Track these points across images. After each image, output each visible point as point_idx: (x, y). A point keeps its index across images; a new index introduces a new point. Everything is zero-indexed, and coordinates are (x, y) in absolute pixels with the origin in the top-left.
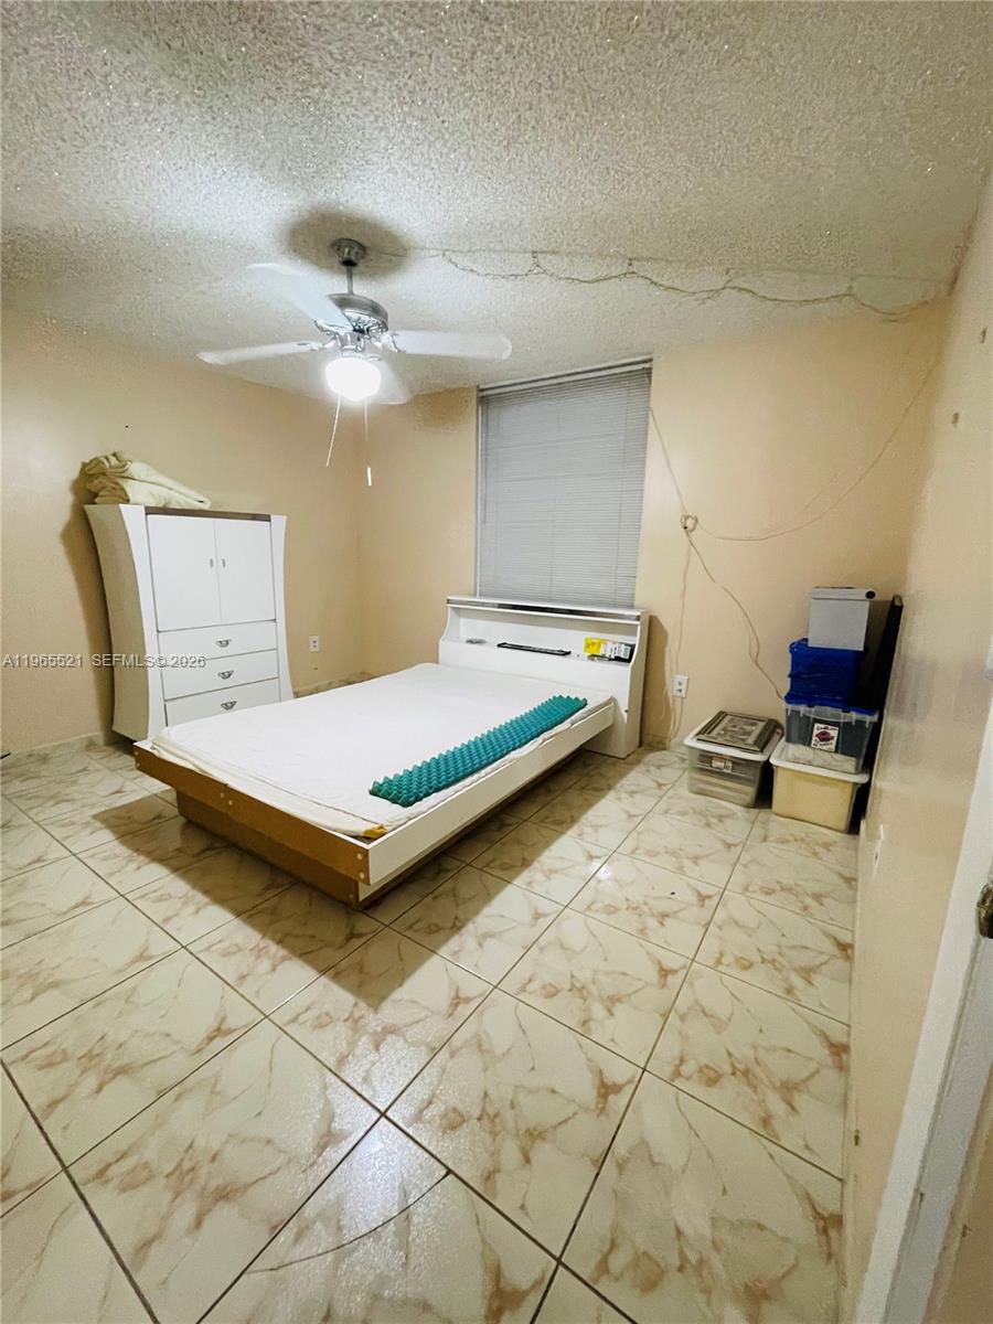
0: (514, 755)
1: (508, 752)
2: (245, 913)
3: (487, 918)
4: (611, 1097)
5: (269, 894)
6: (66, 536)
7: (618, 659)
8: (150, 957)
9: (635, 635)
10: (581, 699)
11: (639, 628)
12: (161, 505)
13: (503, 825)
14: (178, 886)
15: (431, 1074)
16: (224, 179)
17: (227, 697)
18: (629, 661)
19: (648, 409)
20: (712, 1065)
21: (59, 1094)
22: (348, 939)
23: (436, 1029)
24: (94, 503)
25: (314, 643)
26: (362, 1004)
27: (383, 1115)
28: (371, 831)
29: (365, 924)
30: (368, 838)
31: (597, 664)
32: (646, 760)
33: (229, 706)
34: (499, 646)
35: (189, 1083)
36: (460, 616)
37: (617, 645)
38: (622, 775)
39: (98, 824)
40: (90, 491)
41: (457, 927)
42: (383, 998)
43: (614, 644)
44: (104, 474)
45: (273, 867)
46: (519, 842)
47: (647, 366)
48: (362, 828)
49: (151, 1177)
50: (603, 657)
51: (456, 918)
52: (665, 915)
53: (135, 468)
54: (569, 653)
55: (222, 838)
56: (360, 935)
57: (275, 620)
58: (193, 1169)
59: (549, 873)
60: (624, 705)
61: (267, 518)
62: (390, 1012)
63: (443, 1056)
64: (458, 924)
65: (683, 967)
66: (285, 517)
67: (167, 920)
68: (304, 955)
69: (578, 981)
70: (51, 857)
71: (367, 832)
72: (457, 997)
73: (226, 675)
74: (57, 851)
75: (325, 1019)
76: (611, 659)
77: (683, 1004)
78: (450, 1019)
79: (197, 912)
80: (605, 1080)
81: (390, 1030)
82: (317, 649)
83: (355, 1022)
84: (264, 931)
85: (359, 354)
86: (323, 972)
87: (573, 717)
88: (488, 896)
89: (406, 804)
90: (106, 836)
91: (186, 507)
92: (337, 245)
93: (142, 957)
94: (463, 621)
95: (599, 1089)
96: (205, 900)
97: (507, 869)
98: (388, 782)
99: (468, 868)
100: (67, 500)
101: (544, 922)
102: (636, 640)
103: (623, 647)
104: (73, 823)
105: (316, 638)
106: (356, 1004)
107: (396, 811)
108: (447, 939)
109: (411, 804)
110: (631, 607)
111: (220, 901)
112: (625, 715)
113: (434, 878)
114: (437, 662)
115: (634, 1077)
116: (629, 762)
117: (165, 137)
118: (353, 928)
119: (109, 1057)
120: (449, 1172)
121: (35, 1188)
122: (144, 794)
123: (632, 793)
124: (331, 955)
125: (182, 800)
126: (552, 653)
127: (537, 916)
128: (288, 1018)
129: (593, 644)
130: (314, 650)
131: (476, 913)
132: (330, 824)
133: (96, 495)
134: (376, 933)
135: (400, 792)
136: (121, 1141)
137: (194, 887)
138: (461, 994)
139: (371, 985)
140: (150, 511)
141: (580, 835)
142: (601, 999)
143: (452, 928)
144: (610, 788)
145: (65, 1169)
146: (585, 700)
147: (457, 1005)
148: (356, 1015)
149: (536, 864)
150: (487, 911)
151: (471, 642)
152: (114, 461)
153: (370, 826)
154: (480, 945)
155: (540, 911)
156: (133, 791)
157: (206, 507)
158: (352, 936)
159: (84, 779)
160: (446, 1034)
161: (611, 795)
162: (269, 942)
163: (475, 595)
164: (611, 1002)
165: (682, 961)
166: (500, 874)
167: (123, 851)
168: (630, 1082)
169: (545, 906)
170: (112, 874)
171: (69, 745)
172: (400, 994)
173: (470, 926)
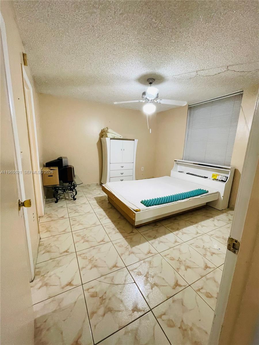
0: (179, 201)
1: (178, 200)
2: (114, 222)
3: (163, 238)
4: (178, 287)
5: (119, 219)
6: (98, 144)
7: (222, 181)
8: (96, 224)
9: (229, 174)
10: (207, 191)
11: (230, 172)
12: (113, 138)
13: (176, 219)
14: (104, 213)
15: (138, 264)
16: (125, 73)
17: (122, 178)
18: (225, 182)
19: (240, 106)
20: (211, 293)
21: (78, 241)
22: (131, 233)
23: (142, 256)
24: (102, 137)
25: (142, 169)
26: (129, 246)
27: (126, 267)
28: (137, 210)
29: (135, 231)
30: (136, 211)
31: (215, 182)
32: (228, 212)
33: (122, 180)
34: (187, 173)
35: (96, 247)
36: (178, 165)
37: (222, 177)
38: (218, 215)
39: (95, 199)
40: (102, 135)
41: (155, 238)
42: (134, 246)
43: (221, 176)
44: (105, 132)
45: (121, 215)
46: (178, 224)
47: (241, 93)
48: (136, 209)
49: (86, 259)
50: (217, 180)
51: (156, 236)
52: (214, 253)
53: (109, 130)
54: (207, 177)
55: (114, 207)
56: (133, 233)
57: (133, 163)
58: (92, 260)
59: (183, 233)
60: (222, 195)
61: (134, 140)
62: (134, 249)
63: (142, 262)
64: (156, 237)
65: (214, 268)
66: (138, 140)
67: (100, 219)
68: (121, 233)
69: (180, 259)
70: (86, 203)
71: (136, 210)
72: (149, 252)
73: (122, 174)
74: (87, 202)
75: (121, 246)
76: (220, 181)
77: (208, 276)
78: (146, 255)
79: (105, 219)
80: (178, 283)
81: (133, 253)
82: (143, 170)
83: (127, 248)
84: (116, 226)
85: (151, 103)
86: (124, 237)
87: (202, 195)
88: (165, 234)
89: (147, 206)
90: (95, 201)
91: (118, 138)
92: (148, 80)
93: (95, 224)
94: (178, 166)
95: (175, 283)
96: (108, 217)
97: (172, 229)
98: (145, 201)
99: (163, 226)
100: (98, 137)
101: (177, 244)
102: (229, 176)
103: (224, 177)
104: (91, 198)
105: (143, 167)
106: (128, 245)
107: (145, 207)
108: (152, 239)
109: (148, 206)
110: (229, 166)
111: (110, 218)
112: (222, 198)
113: (154, 226)
114: (170, 176)
115: (186, 286)
116: (222, 211)
117: (115, 69)
118: (133, 231)
119: (86, 238)
120: (135, 282)
121: (72, 253)
122: (104, 195)
123: (219, 220)
124: (126, 234)
125: (109, 198)
126: (202, 177)
127: (176, 242)
128: (115, 243)
129: (215, 176)
130: (142, 170)
131: (161, 236)
132: (130, 206)
133: (103, 136)
134: (137, 233)
135: (147, 204)
136: (84, 251)
137: (107, 214)
138: (150, 252)
139: (132, 243)
140: (111, 139)
141: (197, 227)
142: (185, 265)
143: (154, 238)
144: (212, 217)
145: (76, 252)
146: (208, 191)
147: (148, 253)
148: (128, 247)
149: (181, 230)
150: (163, 237)
151: (179, 172)
152: (106, 129)
153: (137, 209)
154: (159, 243)
155: (177, 241)
156: (102, 194)
157: (121, 138)
158: (132, 232)
159: (95, 191)
160: (144, 258)
161: (211, 219)
162: (116, 228)
163: (183, 159)
164: (187, 267)
165: (214, 266)
166: (170, 230)
167: (97, 205)
168: (185, 286)
169: (178, 240)
170: (94, 208)
171: (94, 184)
172: (137, 247)
173: (158, 239)
